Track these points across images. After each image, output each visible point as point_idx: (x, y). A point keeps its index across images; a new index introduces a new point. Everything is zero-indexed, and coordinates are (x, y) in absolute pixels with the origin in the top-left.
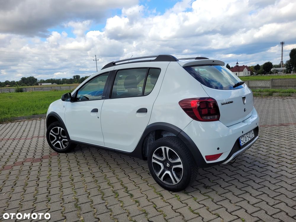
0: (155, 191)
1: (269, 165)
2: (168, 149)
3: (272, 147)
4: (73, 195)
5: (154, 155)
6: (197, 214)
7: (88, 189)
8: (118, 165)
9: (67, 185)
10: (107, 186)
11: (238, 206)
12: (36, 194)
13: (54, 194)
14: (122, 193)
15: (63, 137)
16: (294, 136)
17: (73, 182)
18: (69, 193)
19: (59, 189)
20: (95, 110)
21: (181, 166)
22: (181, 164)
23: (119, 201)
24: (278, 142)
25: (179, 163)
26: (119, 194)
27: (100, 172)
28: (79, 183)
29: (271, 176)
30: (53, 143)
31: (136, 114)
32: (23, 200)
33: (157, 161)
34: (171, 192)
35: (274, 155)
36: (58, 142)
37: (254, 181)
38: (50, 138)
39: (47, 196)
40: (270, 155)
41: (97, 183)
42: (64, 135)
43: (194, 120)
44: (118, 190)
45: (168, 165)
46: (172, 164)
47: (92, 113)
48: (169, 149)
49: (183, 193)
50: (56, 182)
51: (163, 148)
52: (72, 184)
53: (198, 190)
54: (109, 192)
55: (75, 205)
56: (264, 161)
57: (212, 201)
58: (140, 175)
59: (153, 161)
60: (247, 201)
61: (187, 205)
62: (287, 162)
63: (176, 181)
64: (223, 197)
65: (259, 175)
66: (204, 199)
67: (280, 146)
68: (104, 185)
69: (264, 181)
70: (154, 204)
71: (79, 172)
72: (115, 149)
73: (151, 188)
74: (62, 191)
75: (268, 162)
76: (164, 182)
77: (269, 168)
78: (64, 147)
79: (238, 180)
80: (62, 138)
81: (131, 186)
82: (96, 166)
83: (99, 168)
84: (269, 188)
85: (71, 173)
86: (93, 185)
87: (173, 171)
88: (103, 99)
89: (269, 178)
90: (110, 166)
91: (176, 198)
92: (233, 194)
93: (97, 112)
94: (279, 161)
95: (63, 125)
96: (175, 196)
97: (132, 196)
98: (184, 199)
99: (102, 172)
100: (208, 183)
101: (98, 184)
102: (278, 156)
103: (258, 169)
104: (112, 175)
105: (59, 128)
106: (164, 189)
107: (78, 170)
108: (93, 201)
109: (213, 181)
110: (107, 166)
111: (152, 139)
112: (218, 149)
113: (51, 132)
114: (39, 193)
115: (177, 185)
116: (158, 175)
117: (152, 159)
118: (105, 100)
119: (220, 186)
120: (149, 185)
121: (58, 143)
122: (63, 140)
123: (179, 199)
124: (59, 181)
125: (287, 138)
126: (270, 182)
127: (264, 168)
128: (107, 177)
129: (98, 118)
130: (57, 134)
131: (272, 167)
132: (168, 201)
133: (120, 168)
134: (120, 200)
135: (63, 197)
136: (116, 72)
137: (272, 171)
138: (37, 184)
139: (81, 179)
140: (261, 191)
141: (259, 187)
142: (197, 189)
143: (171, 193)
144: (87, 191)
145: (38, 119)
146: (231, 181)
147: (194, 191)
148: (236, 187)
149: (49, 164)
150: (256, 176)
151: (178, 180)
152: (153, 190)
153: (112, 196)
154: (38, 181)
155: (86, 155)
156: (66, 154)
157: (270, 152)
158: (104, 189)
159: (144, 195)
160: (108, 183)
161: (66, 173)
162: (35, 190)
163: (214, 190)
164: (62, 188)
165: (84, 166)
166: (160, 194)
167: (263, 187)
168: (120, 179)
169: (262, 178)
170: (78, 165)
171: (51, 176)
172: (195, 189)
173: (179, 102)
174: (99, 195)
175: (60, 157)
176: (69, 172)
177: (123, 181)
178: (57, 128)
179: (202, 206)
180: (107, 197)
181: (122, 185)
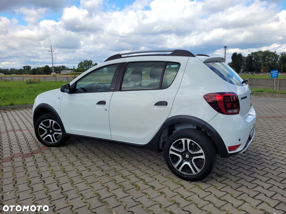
0: (174, 182)
1: (261, 154)
2: (189, 141)
4: (90, 190)
5: (172, 147)
6: (225, 200)
7: (103, 182)
8: (122, 158)
9: (77, 180)
10: (122, 180)
11: (256, 191)
12: (47, 191)
13: (69, 190)
15: (55, 130)
16: (267, 128)
17: (83, 177)
18: (85, 189)
19: (71, 184)
20: (102, 103)
21: (203, 157)
22: (203, 155)
23: (143, 193)
25: (201, 154)
26: (139, 186)
27: (106, 165)
28: (90, 177)
29: (268, 164)
30: (43, 137)
31: (154, 106)
32: (35, 198)
33: (175, 153)
34: (190, 182)
35: (260, 144)
36: (49, 135)
37: (257, 168)
38: (38, 132)
39: (62, 193)
40: (257, 145)
41: (110, 176)
42: (58, 128)
43: (219, 113)
44: (136, 182)
45: (187, 156)
46: (191, 156)
47: (98, 105)
48: (191, 141)
49: (201, 182)
50: (63, 177)
51: (183, 140)
52: (83, 179)
53: (213, 178)
54: (127, 185)
55: (99, 200)
56: (255, 151)
57: (232, 188)
58: (150, 167)
59: (171, 152)
60: (261, 186)
61: (211, 193)
62: (274, 151)
63: (196, 171)
64: (239, 184)
65: (259, 163)
66: (223, 186)
67: (261, 137)
68: (119, 179)
69: (265, 168)
70: (180, 194)
71: (83, 166)
73: (168, 179)
74: (76, 187)
75: (258, 151)
77: (262, 156)
78: (56, 141)
79: (243, 168)
80: (54, 132)
81: (147, 179)
82: (99, 159)
83: (103, 161)
84: (273, 174)
85: (76, 168)
86: (106, 179)
87: (194, 161)
88: (111, 91)
89: (267, 166)
90: (114, 159)
91: (198, 187)
92: (246, 181)
93: (105, 104)
94: (267, 150)
96: (195, 185)
97: (153, 187)
98: (206, 188)
99: (108, 165)
100: (220, 173)
101: (112, 178)
102: (263, 145)
103: (253, 157)
104: (121, 168)
105: (50, 121)
106: (181, 180)
107: (81, 164)
108: (116, 195)
110: (111, 159)
112: (240, 140)
113: (41, 125)
114: (51, 190)
115: (197, 175)
116: (176, 166)
118: (115, 92)
119: (231, 174)
120: (164, 176)
121: (49, 137)
123: (200, 188)
124: (67, 176)
125: (262, 130)
126: (270, 169)
127: (258, 156)
128: (117, 170)
129: (106, 110)
130: (48, 127)
131: (264, 155)
132: (192, 190)
133: (126, 161)
134: (144, 191)
135: (80, 193)
136: (126, 64)
138: (42, 180)
139: (90, 173)
140: (267, 177)
141: (264, 174)
142: (212, 177)
144: (104, 185)
146: (238, 169)
147: (210, 180)
148: (245, 174)
149: (45, 159)
150: (256, 164)
151: (199, 170)
152: (171, 181)
153: (132, 188)
154: (41, 178)
155: (82, 149)
156: (58, 148)
157: (255, 142)
158: (121, 182)
159: (165, 186)
160: (122, 176)
161: (69, 168)
162: (44, 187)
163: (228, 178)
164: (73, 184)
165: (85, 160)
166: (180, 184)
167: (267, 174)
168: (132, 171)
169: (261, 165)
170: (78, 159)
171: (53, 171)
172: (210, 178)
173: (204, 96)
174: (118, 188)
175: (53, 151)
176: (72, 166)
177: (136, 173)
178: (49, 120)
179: (225, 193)
180: (129, 190)
181: (137, 177)
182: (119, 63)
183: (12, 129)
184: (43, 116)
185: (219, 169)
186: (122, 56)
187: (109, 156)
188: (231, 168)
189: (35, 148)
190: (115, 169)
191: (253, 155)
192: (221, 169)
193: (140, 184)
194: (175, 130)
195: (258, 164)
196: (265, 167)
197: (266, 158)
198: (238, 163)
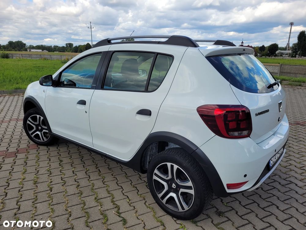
0: (154, 216)
1: (292, 182)
2: (176, 167)
3: (291, 155)
4: (48, 214)
5: (156, 171)
7: (69, 205)
8: (110, 169)
9: (42, 197)
10: (94, 203)
13: (25, 211)
14: (112, 215)
17: (51, 193)
18: (44, 212)
19: (33, 202)
20: (83, 103)
21: (192, 192)
22: (192, 189)
23: (108, 229)
24: (297, 148)
25: (190, 188)
26: (109, 217)
27: (86, 179)
28: (58, 194)
29: (297, 201)
30: (32, 134)
31: (136, 116)
33: (160, 179)
34: (175, 219)
35: (295, 166)
36: (38, 132)
37: (278, 207)
38: (27, 128)
39: (15, 214)
40: (291, 167)
41: (82, 196)
42: (45, 126)
43: (217, 136)
44: (108, 210)
45: (174, 186)
46: (179, 187)
47: (78, 105)
48: (178, 168)
49: (190, 221)
50: (29, 190)
51: (169, 165)
52: (49, 197)
53: (210, 217)
54: (95, 214)
56: (284, 176)
58: (136, 188)
59: (155, 177)
63: (183, 208)
67: (301, 154)
68: (90, 201)
69: (290, 208)
71: (60, 176)
72: (107, 154)
73: (149, 210)
74: (36, 207)
75: (290, 177)
76: (167, 205)
77: (292, 186)
78: (45, 140)
79: (258, 204)
80: (42, 129)
81: (124, 205)
82: (83, 169)
83: (86, 172)
84: (298, 221)
85: (51, 178)
86: (76, 200)
87: (181, 195)
88: (92, 88)
89: (295, 204)
90: (99, 171)
91: (182, 229)
92: (254, 228)
93: (85, 104)
94: (303, 177)
95: (42, 113)
97: (125, 222)
99: (88, 178)
100: (222, 209)
101: (83, 199)
102: (301, 168)
103: (279, 187)
104: (101, 184)
105: (38, 116)
107: (60, 173)
108: (74, 227)
110: (96, 170)
111: (154, 148)
112: (245, 176)
113: (29, 121)
114: (6, 209)
115: (184, 213)
116: (160, 196)
117: (154, 175)
118: (96, 90)
119: (237, 213)
120: (147, 204)
121: (38, 134)
122: (44, 131)
124: (34, 190)
126: (297, 210)
127: (287, 186)
128: (95, 187)
129: (86, 112)
130: (36, 123)
131: (296, 185)
133: (112, 175)
134: (110, 227)
135: (35, 218)
136: (111, 53)
137: (297, 192)
138: (5, 192)
139: (62, 189)
140: (288, 225)
141: (285, 218)
142: (207, 215)
143: (175, 221)
144: (68, 209)
145: (21, 94)
146: (249, 205)
147: (204, 219)
148: (257, 216)
149: (25, 162)
150: (279, 199)
151: (186, 208)
152: (152, 213)
153: (99, 220)
154: (7, 189)
155: (72, 151)
156: (47, 148)
157: (290, 162)
158: (90, 208)
159: (141, 222)
160: (96, 198)
161: (44, 178)
162: (2, 203)
163: (230, 220)
164: (36, 202)
165: (67, 166)
166: (161, 222)
167: (289, 218)
168: (111, 192)
169: (286, 202)
170: (60, 166)
171: (24, 181)
172: (205, 217)
173: (198, 108)
174: (82, 217)
175: (40, 151)
176: (49, 176)
177: (115, 196)
178: (37, 116)
180: (93, 221)
181: (113, 202)
182: (104, 52)
183: (16, 118)
184: (31, 111)
185: (223, 203)
186: (112, 42)
187: (97, 165)
188: (240, 203)
189: (23, 146)
190: (93, 186)
191: (280, 183)
192: (227, 202)
194: (168, 146)
195: (282, 200)
196: (290, 206)
197: (298, 191)
198: (253, 195)
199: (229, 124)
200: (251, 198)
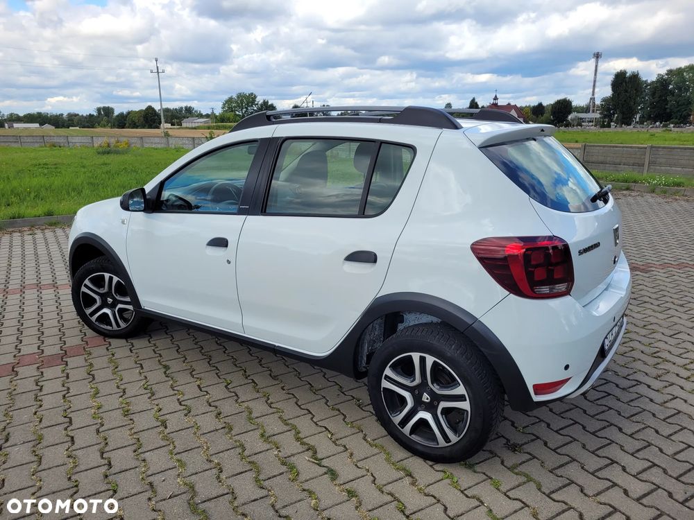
0: (388, 460)
1: (641, 383)
2: (430, 360)
3: (631, 332)
4: (174, 473)
5: (388, 372)
7: (212, 451)
8: (275, 378)
9: (151, 439)
10: (261, 445)
11: (605, 504)
12: (73, 468)
13: (124, 468)
15: (118, 298)
16: (672, 300)
17: (167, 431)
18: (164, 467)
19: (135, 451)
20: (220, 243)
21: (465, 405)
22: (466, 400)
23: (304, 490)
24: (639, 316)
25: (461, 398)
26: (299, 468)
27: (231, 399)
28: (183, 433)
29: (654, 415)
30: (93, 314)
31: (343, 263)
32: (41, 488)
33: (397, 386)
34: (431, 463)
35: (642, 352)
36: (106, 310)
37: (620, 429)
38: (81, 301)
39: (106, 476)
40: (635, 354)
41: (233, 433)
42: (124, 294)
44: (293, 455)
45: (426, 398)
46: (436, 398)
47: (210, 247)
48: (435, 362)
49: (461, 465)
50: (119, 429)
51: (416, 357)
52: (165, 438)
53: (496, 455)
54: (270, 464)
55: (189, 504)
56: (625, 372)
57: (539, 489)
58: (339, 411)
59: (385, 384)
60: (621, 487)
61: (481, 502)
62: (678, 375)
63: (447, 439)
64: (561, 476)
65: (628, 411)
66: (517, 483)
67: (649, 327)
68: (253, 442)
69: (643, 429)
70: (399, 501)
71: (175, 398)
73: (376, 450)
74: (144, 460)
75: (636, 372)
76: (414, 437)
77: (642, 389)
78: (123, 325)
79: (582, 425)
80: (116, 302)
81: (324, 446)
82: (216, 380)
83: (226, 387)
84: (661, 450)
85: (156, 402)
86: (222, 441)
87: (442, 413)
88: (241, 212)
89: (651, 422)
90: (253, 382)
91: (448, 481)
92: (582, 468)
93: (227, 246)
94: (660, 372)
95: (118, 268)
96: (442, 474)
97: (333, 474)
98: (470, 485)
99: (236, 398)
100: (517, 438)
101: (237, 438)
102: (653, 355)
103: (617, 392)
104: (266, 409)
105: (107, 276)
106: (410, 454)
107: (172, 392)
108: (236, 491)
109: (523, 428)
110: (246, 381)
111: (377, 326)
113: (86, 286)
114: (83, 468)
115: (449, 449)
116: (397, 419)
117: (383, 380)
118: (250, 217)
119: (546, 444)
120: (369, 439)
121: (105, 315)
122: (120, 306)
123: (455, 485)
124: (129, 427)
125: (658, 305)
126: (657, 432)
127: (631, 390)
128: (254, 415)
129: (229, 262)
130: (101, 291)
131: (649, 386)
132: (431, 490)
133: (283, 388)
134: (306, 486)
135: (151, 479)
137: (651, 400)
138: (67, 436)
140: (644, 459)
141: (637, 448)
142: (491, 452)
143: (431, 466)
144: (213, 458)
145: (26, 229)
146: (567, 429)
147: (485, 460)
148: (584, 447)
149: (89, 374)
150: (620, 414)
151: (454, 438)
152: (383, 456)
153: (281, 474)
154: (69, 429)
155: (183, 346)
156: (127, 342)
157: (631, 344)
158: (256, 454)
159: (365, 473)
160: (262, 435)
161: (141, 403)
162: (69, 457)
163: (534, 457)
164: (140, 451)
165: (183, 378)
166: (404, 469)
167: (645, 447)
168: (290, 422)
169: (634, 419)
170: (167, 377)
171: (101, 411)
172: (487, 455)
173: (473, 244)
174: (246, 471)
175: (114, 351)
176: (149, 398)
177: (300, 428)
178: (103, 275)
179: (518, 505)
180: (269, 478)
181: (298, 439)
182: (262, 140)
183: (35, 281)
185: (516, 428)
187: (245, 372)
188: (548, 425)
190: (251, 413)
191: (617, 386)
192: (523, 425)
193: (303, 462)
194: (402, 321)
195: (627, 415)
196: (643, 426)
197: (653, 398)
198: (571, 410)
199: (533, 272)
200: (568, 415)
